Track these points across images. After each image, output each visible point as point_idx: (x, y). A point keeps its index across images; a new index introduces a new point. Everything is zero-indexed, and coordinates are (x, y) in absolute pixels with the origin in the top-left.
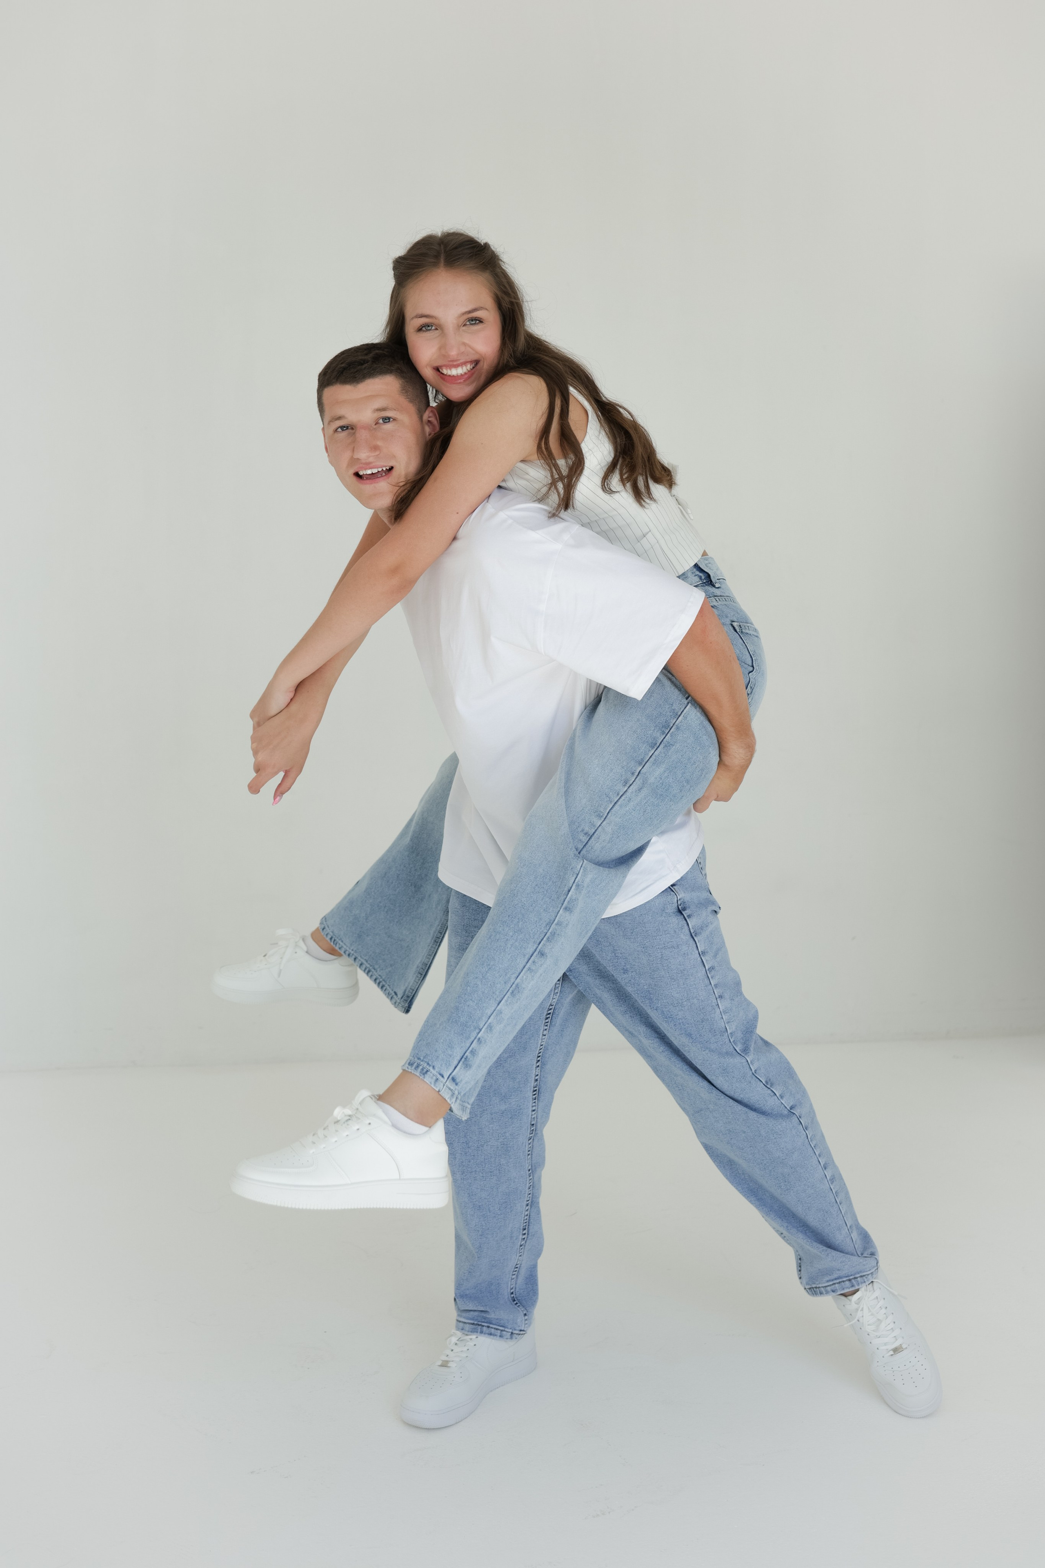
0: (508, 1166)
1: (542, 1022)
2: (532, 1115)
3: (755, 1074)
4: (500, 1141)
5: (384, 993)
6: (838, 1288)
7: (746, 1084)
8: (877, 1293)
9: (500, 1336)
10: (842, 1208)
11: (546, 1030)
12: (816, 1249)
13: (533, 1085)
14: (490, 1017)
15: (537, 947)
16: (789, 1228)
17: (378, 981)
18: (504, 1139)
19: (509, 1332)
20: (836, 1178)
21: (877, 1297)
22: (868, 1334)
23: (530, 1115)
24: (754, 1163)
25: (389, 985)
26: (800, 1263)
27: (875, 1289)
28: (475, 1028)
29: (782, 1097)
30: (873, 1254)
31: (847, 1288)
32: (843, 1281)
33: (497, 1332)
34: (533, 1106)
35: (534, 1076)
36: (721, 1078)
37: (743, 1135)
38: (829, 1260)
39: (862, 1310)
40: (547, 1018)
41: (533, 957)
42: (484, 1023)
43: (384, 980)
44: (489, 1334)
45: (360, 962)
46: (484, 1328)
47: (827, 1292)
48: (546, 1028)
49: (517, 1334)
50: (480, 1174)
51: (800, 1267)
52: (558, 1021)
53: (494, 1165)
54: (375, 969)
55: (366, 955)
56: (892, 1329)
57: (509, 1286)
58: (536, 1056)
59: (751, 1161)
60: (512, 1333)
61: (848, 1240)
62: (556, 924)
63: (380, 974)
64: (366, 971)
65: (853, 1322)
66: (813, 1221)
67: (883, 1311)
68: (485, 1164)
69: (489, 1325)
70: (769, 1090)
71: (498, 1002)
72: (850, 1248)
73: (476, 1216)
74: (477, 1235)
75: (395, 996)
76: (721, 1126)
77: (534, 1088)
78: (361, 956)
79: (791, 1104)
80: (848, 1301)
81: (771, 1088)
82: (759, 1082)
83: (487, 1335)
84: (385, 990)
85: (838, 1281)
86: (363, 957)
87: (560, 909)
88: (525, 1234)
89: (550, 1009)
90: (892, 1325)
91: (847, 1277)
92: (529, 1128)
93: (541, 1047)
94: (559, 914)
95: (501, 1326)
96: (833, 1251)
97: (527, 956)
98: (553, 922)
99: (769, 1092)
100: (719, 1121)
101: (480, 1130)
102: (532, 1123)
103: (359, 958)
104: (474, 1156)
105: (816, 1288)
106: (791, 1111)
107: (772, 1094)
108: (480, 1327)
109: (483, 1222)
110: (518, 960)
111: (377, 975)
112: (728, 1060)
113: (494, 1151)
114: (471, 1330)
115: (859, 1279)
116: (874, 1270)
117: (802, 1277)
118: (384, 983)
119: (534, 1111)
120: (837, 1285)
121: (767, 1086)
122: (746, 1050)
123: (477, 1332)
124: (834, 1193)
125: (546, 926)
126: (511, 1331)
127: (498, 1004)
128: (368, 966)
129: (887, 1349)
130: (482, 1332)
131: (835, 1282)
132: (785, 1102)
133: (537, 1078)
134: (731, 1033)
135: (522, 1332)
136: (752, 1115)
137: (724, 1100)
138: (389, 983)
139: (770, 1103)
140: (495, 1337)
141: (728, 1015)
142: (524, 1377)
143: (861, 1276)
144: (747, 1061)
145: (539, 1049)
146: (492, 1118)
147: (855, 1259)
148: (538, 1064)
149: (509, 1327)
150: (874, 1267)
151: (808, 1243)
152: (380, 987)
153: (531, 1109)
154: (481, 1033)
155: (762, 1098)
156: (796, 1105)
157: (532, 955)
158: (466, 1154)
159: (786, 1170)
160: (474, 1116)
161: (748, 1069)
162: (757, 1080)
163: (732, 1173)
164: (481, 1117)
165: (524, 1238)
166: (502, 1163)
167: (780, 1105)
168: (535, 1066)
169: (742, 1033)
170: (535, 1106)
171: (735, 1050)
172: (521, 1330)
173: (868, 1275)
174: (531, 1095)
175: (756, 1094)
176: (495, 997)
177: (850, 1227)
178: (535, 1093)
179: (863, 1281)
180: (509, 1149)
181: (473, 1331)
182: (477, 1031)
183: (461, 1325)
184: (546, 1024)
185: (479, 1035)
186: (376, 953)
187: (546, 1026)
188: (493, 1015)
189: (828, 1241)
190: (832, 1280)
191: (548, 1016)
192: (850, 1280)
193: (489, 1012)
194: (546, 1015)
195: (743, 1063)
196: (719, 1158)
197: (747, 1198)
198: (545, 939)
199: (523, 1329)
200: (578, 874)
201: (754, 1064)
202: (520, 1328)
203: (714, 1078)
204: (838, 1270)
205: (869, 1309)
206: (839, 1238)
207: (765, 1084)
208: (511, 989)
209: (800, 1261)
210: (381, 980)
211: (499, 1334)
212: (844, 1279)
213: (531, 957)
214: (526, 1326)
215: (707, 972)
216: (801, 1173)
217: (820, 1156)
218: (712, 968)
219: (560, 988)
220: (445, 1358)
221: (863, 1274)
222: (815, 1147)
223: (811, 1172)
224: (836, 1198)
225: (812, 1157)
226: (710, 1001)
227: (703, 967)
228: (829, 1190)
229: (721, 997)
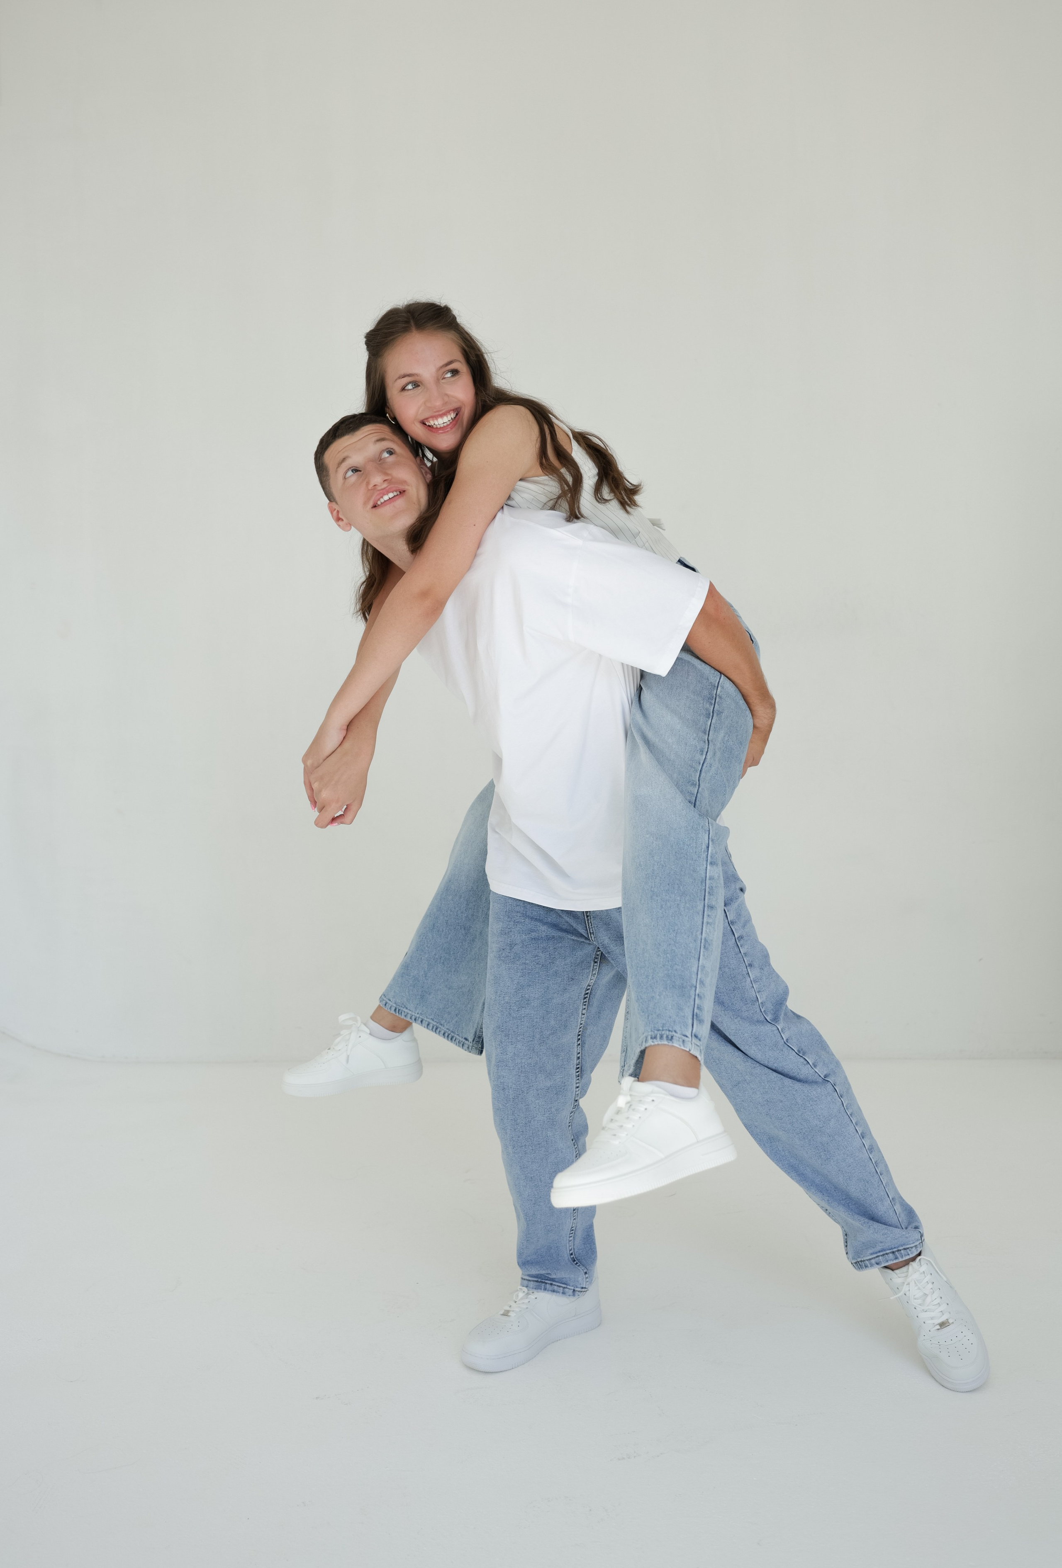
1: (581, 1002)
2: (576, 1092)
3: (787, 1043)
4: (546, 1115)
6: (881, 1260)
7: (778, 1052)
8: (924, 1268)
9: (563, 1293)
10: (883, 1179)
11: (584, 1009)
12: (857, 1222)
13: (575, 1063)
14: (697, 973)
15: (704, 903)
16: (830, 1202)
17: (446, 1035)
18: (549, 1114)
19: (571, 1289)
21: (924, 1272)
22: (915, 1308)
23: (575, 1091)
24: (793, 1133)
25: (457, 1035)
26: (847, 1240)
27: (920, 1262)
28: (691, 987)
29: (815, 1066)
30: (917, 1228)
31: (891, 1260)
32: (887, 1254)
33: (560, 1289)
34: (576, 1083)
35: (576, 1054)
36: (753, 1047)
37: (781, 1104)
38: (871, 1232)
39: (908, 1284)
40: (585, 998)
41: (705, 912)
42: (695, 980)
43: (452, 1032)
44: (552, 1291)
46: (547, 1285)
47: (872, 1265)
48: (584, 1007)
49: (579, 1291)
50: (530, 1147)
52: (595, 1001)
54: (442, 1024)
55: (432, 1014)
56: (939, 1303)
57: (568, 1248)
58: (577, 1035)
59: (790, 1131)
60: (574, 1290)
61: (891, 1212)
62: (710, 879)
63: (447, 1027)
65: (899, 1295)
66: (855, 1191)
67: (930, 1286)
68: (534, 1138)
69: (552, 1282)
70: (802, 1058)
71: (697, 959)
72: (894, 1220)
73: (528, 1188)
74: (531, 1204)
75: (466, 1042)
76: (759, 1097)
77: (577, 1065)
78: (427, 1017)
79: (825, 1073)
80: (895, 1275)
81: (804, 1057)
82: (791, 1050)
83: (550, 1292)
84: (455, 1040)
85: (881, 1253)
86: (429, 1017)
87: (707, 865)
89: (588, 989)
90: (938, 1300)
91: (890, 1249)
92: (573, 1104)
93: (581, 1026)
94: (708, 870)
95: (563, 1284)
96: (875, 1223)
97: (701, 913)
98: (706, 879)
99: (802, 1060)
100: (757, 1092)
101: (527, 1107)
102: (576, 1099)
103: (425, 1019)
104: (522, 1132)
105: (861, 1261)
106: (825, 1080)
107: (805, 1062)
108: (544, 1284)
110: (695, 918)
111: (445, 1029)
112: (759, 1027)
113: (540, 1125)
114: (535, 1287)
115: (902, 1251)
116: (918, 1243)
117: (849, 1251)
118: (453, 1034)
119: (578, 1087)
120: (880, 1258)
121: (800, 1054)
122: (776, 1019)
123: (541, 1289)
124: (874, 1163)
125: (702, 884)
126: (573, 1288)
127: (699, 961)
128: (435, 1023)
129: (934, 1324)
130: (545, 1289)
131: (879, 1254)
132: (819, 1071)
133: (579, 1055)
134: (762, 1003)
135: (583, 1290)
136: (788, 1083)
137: (759, 1070)
138: (457, 1032)
139: (805, 1072)
140: (558, 1293)
141: (758, 984)
142: (587, 1332)
143: (905, 1249)
144: (778, 1029)
145: (579, 1027)
146: (538, 1094)
147: (897, 1231)
148: (579, 1043)
149: (571, 1284)
150: (918, 1240)
151: (849, 1216)
153: (575, 1086)
154: (697, 989)
155: (796, 1067)
156: (830, 1074)
157: (704, 910)
159: (824, 1139)
160: (521, 1093)
161: (780, 1038)
162: (789, 1048)
164: (527, 1093)
166: (548, 1135)
167: (814, 1074)
168: (576, 1045)
169: (773, 1004)
170: (579, 1083)
171: (766, 1019)
172: (582, 1288)
173: (912, 1248)
174: (575, 1072)
175: (790, 1062)
176: (693, 955)
177: (893, 1199)
178: (578, 1070)
179: (907, 1254)
180: (555, 1123)
181: (537, 1288)
182: (694, 989)
183: (526, 1282)
184: (585, 1003)
185: (697, 992)
186: (440, 1009)
187: (585, 1005)
188: (699, 971)
189: (871, 1213)
190: (876, 1253)
191: (586, 996)
192: (893, 1253)
193: (695, 969)
194: (584, 995)
195: (774, 1031)
198: (707, 894)
199: (584, 1287)
200: (709, 831)
201: (786, 1033)
202: (582, 1286)
203: (747, 1047)
204: (881, 1242)
205: (915, 1283)
206: (882, 1209)
207: (798, 1053)
208: (702, 944)
209: (846, 1238)
210: (449, 1032)
211: (561, 1291)
212: (888, 1252)
213: (704, 912)
214: (587, 1283)
215: (737, 941)
216: (839, 1141)
217: (856, 1124)
218: (741, 938)
219: (597, 970)
220: (508, 1308)
221: (908, 1246)
222: (851, 1115)
223: (849, 1140)
224: (876, 1168)
225: (848, 1124)
226: (740, 970)
227: (733, 936)
228: (869, 1159)
229: (750, 965)
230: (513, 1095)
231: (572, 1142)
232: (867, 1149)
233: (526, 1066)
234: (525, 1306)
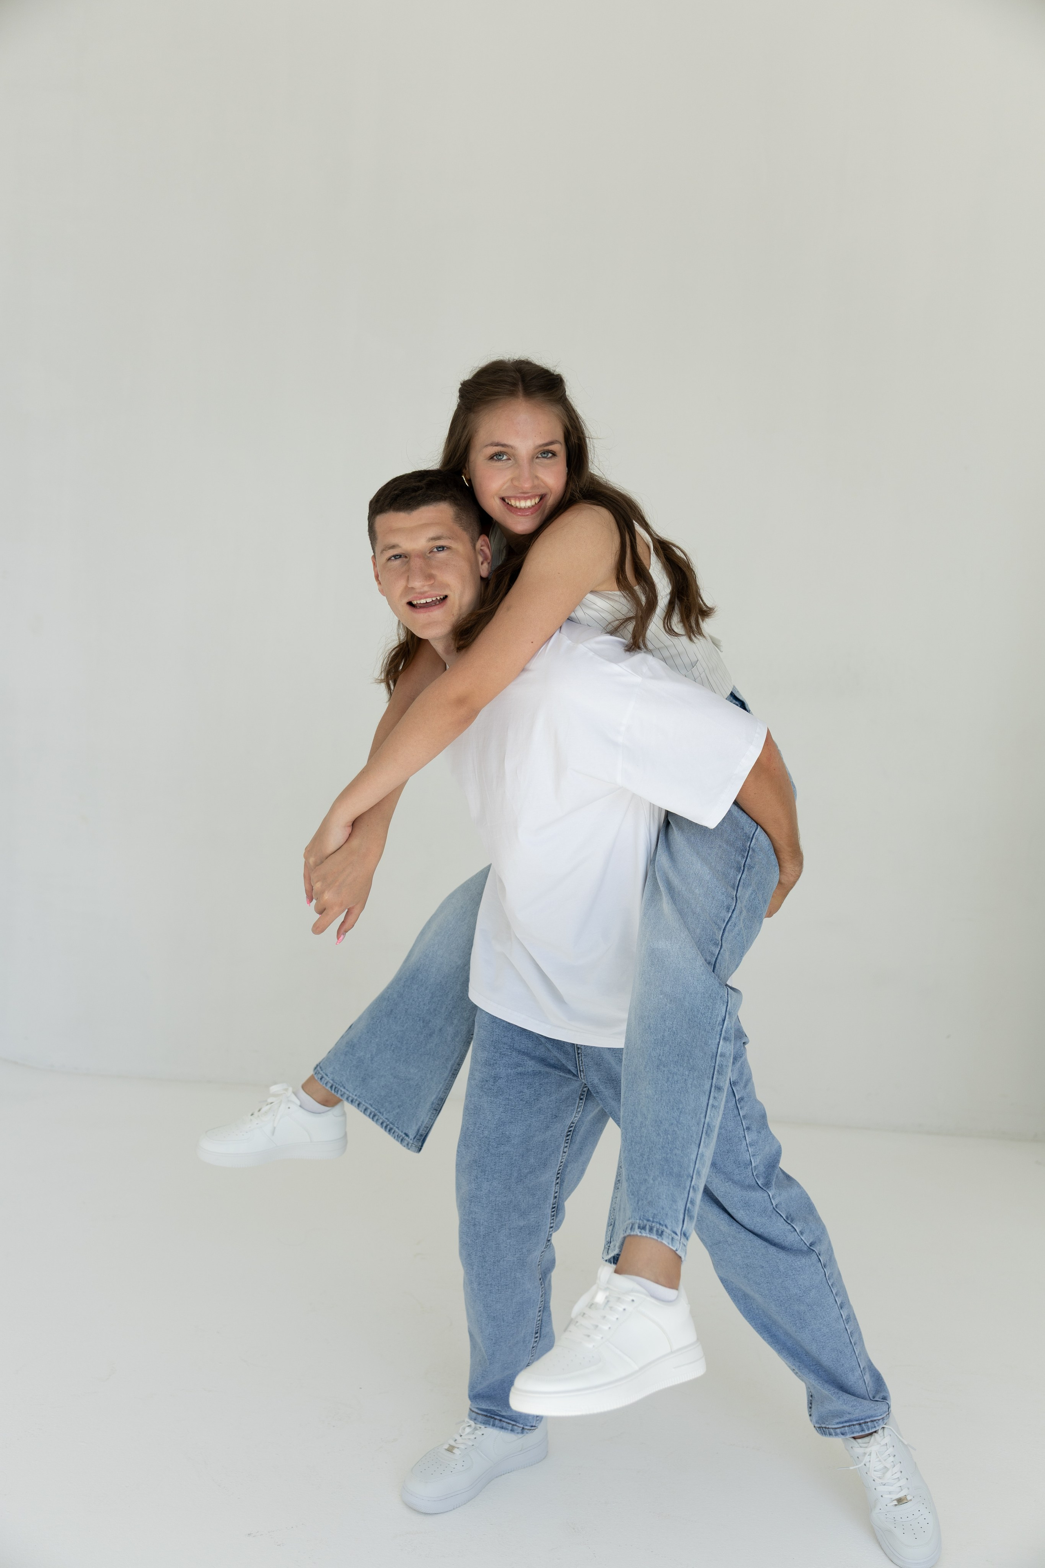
0: (523, 1279)
1: (563, 1139)
2: (549, 1232)
3: (776, 1209)
4: (516, 1256)
5: (392, 1136)
6: (847, 1431)
7: (766, 1218)
8: (887, 1440)
9: (511, 1430)
10: (856, 1349)
11: (566, 1147)
12: (826, 1391)
13: (552, 1202)
14: (696, 1162)
16: (801, 1368)
17: (385, 1125)
18: (520, 1255)
19: (520, 1427)
20: (850, 1318)
21: (886, 1444)
22: (874, 1480)
23: (548, 1232)
24: (770, 1299)
25: (397, 1127)
26: (811, 1400)
27: (885, 1435)
28: (688, 1177)
29: (802, 1233)
30: (885, 1398)
31: (857, 1432)
32: (853, 1425)
33: (509, 1426)
34: (551, 1223)
35: (553, 1193)
36: (742, 1212)
37: (761, 1270)
38: (839, 1403)
39: (870, 1455)
40: (568, 1136)
43: (391, 1123)
44: (500, 1427)
45: (364, 1107)
46: (497, 1421)
47: (836, 1434)
48: (566, 1145)
49: (528, 1429)
50: (496, 1287)
51: (811, 1404)
52: (578, 1139)
53: (509, 1279)
54: (380, 1113)
55: (371, 1099)
56: (898, 1478)
58: (556, 1174)
59: (768, 1297)
60: (523, 1428)
61: (861, 1382)
62: (721, 1055)
63: (386, 1117)
64: (371, 1116)
65: (860, 1466)
66: (826, 1360)
67: (892, 1459)
69: (501, 1418)
70: (789, 1226)
72: (861, 1389)
73: (490, 1326)
74: (491, 1343)
75: (406, 1138)
76: (739, 1260)
77: (553, 1205)
78: (365, 1101)
79: (811, 1241)
80: (857, 1444)
81: (792, 1224)
82: (779, 1217)
83: (498, 1429)
84: (393, 1133)
85: (848, 1424)
86: (367, 1101)
87: (720, 1040)
88: (537, 1337)
89: (571, 1127)
90: (898, 1475)
91: (857, 1421)
92: (545, 1244)
93: (561, 1164)
94: (720, 1046)
95: (513, 1421)
96: (844, 1393)
97: (708, 1093)
99: (790, 1227)
100: (737, 1255)
101: (497, 1245)
102: (549, 1239)
103: (363, 1103)
104: (490, 1270)
105: (825, 1428)
106: (810, 1249)
107: (792, 1230)
108: (492, 1420)
109: (497, 1332)
110: (701, 1098)
111: (384, 1119)
112: (750, 1193)
113: (510, 1265)
114: (484, 1421)
115: (869, 1424)
116: (885, 1415)
117: (812, 1415)
118: (391, 1126)
119: (552, 1227)
120: (846, 1428)
121: (788, 1221)
122: (767, 1184)
123: (489, 1425)
124: (849, 1333)
125: (712, 1060)
126: (522, 1426)
127: (699, 1147)
128: (373, 1110)
129: (893, 1498)
130: (494, 1425)
131: (845, 1424)
132: (805, 1239)
133: (556, 1195)
134: (755, 1167)
135: (533, 1428)
136: (772, 1250)
137: (744, 1234)
138: (397, 1125)
139: (791, 1239)
140: (506, 1431)
141: (754, 1148)
142: (532, 1465)
143: (872, 1421)
144: (769, 1195)
145: (559, 1166)
146: (510, 1234)
147: (866, 1403)
148: (557, 1181)
149: (521, 1422)
150: (885, 1412)
151: (819, 1384)
152: (388, 1130)
153: (549, 1226)
155: (782, 1234)
156: (815, 1242)
158: (483, 1267)
159: (802, 1308)
160: (492, 1231)
161: (769, 1204)
162: (778, 1214)
163: (747, 1307)
164: (499, 1232)
165: (536, 1341)
166: (517, 1277)
167: (800, 1241)
168: (555, 1183)
169: (765, 1167)
170: (553, 1223)
171: (757, 1183)
172: (532, 1426)
173: (879, 1420)
174: (550, 1212)
175: (776, 1228)
177: (863, 1369)
178: (553, 1210)
179: (873, 1426)
180: (525, 1264)
181: (486, 1423)
182: (690, 1179)
183: (474, 1415)
184: (567, 1141)
185: (693, 1183)
186: (381, 1096)
187: (567, 1143)
189: (840, 1382)
190: (842, 1423)
191: (569, 1133)
192: (860, 1424)
194: (567, 1132)
195: (764, 1197)
196: (733, 1291)
197: (760, 1334)
198: (715, 1072)
199: (534, 1425)
201: (776, 1199)
202: (531, 1424)
203: (734, 1211)
204: (849, 1413)
205: (877, 1455)
206: (853, 1379)
207: (786, 1219)
208: (704, 1129)
209: (811, 1398)
210: (388, 1123)
211: (510, 1428)
212: (855, 1423)
213: (711, 1093)
214: (537, 1422)
215: (737, 1102)
216: (817, 1311)
217: (836, 1295)
218: (742, 1099)
219: (582, 1107)
220: (453, 1443)
221: (875, 1419)
222: (832, 1285)
223: (828, 1310)
224: (851, 1338)
225: (828, 1295)
226: (737, 1132)
227: (734, 1097)
228: (845, 1330)
229: (748, 1128)
230: (484, 1232)
231: (540, 1282)
232: (844, 1319)
233: (500, 1204)
234: (470, 1443)
